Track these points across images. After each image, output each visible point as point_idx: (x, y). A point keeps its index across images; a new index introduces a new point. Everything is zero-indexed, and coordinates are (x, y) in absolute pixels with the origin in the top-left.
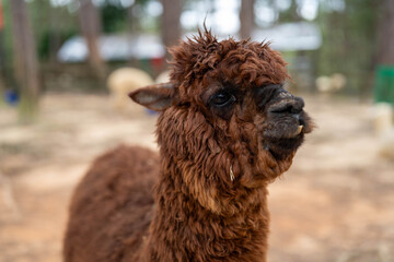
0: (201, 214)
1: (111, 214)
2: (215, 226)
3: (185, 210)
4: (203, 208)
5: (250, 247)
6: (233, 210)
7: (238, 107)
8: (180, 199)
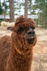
0: (18, 54)
1: (4, 48)
2: (20, 57)
3: (15, 53)
4: (18, 53)
5: (27, 62)
6: (24, 54)
7: (23, 32)
8: (14, 50)
